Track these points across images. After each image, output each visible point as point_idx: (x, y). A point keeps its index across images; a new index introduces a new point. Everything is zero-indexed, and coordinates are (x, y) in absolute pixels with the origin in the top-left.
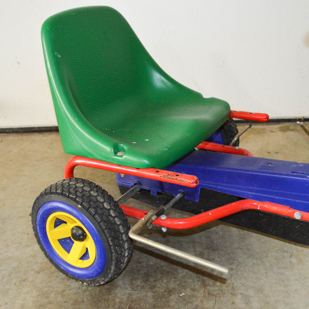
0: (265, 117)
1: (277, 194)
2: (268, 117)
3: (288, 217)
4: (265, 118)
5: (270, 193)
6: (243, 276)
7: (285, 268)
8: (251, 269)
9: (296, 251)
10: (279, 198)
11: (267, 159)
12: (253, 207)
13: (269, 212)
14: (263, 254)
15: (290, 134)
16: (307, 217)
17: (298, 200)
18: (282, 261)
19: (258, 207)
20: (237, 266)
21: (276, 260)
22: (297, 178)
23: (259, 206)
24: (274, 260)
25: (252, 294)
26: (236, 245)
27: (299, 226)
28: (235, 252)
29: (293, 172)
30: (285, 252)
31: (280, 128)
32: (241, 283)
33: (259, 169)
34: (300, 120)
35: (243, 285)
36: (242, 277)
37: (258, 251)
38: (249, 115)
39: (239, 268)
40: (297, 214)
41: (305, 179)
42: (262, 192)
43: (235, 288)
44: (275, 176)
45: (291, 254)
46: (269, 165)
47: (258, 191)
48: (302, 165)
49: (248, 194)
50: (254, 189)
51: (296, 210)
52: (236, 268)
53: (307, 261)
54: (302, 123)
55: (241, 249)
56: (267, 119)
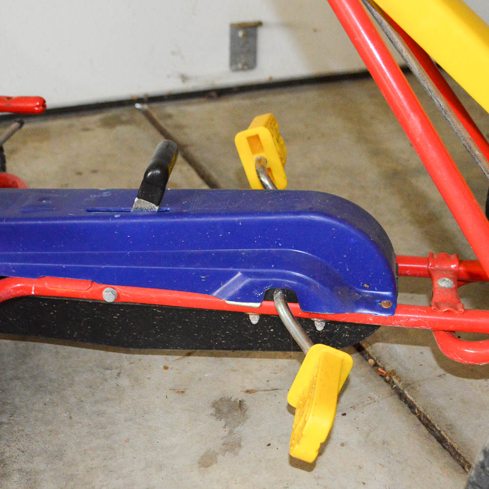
0: (38, 104)
1: (64, 259)
2: (44, 101)
3: (94, 301)
4: (38, 106)
5: (49, 259)
6: (22, 433)
7: (107, 400)
8: (40, 415)
9: (129, 362)
10: (68, 265)
11: (41, 191)
12: (21, 291)
13: (55, 297)
14: (65, 380)
15: (121, 130)
16: (128, 296)
17: (105, 265)
18: (101, 387)
19: (32, 291)
20: (12, 415)
21: (91, 387)
22: (97, 221)
23: (33, 288)
24: (86, 389)
25: (42, 467)
26: (10, 373)
27: (118, 315)
28: (7, 387)
29: (89, 211)
30: (108, 369)
31: (101, 120)
32: (19, 449)
33: (23, 212)
34: (140, 100)
35: (23, 452)
36: (22, 435)
37: (54, 377)
38: (5, 102)
39: (16, 419)
40: (106, 292)
41: (111, 221)
42: (34, 259)
43: (7, 463)
44: (54, 222)
45: (118, 371)
46: (44, 201)
47: (26, 259)
48: (108, 194)
49: (8, 267)
50: (17, 255)
51: (104, 286)
52: (9, 420)
53: (149, 378)
54: (146, 107)
55: (18, 379)
56: (41, 108)
